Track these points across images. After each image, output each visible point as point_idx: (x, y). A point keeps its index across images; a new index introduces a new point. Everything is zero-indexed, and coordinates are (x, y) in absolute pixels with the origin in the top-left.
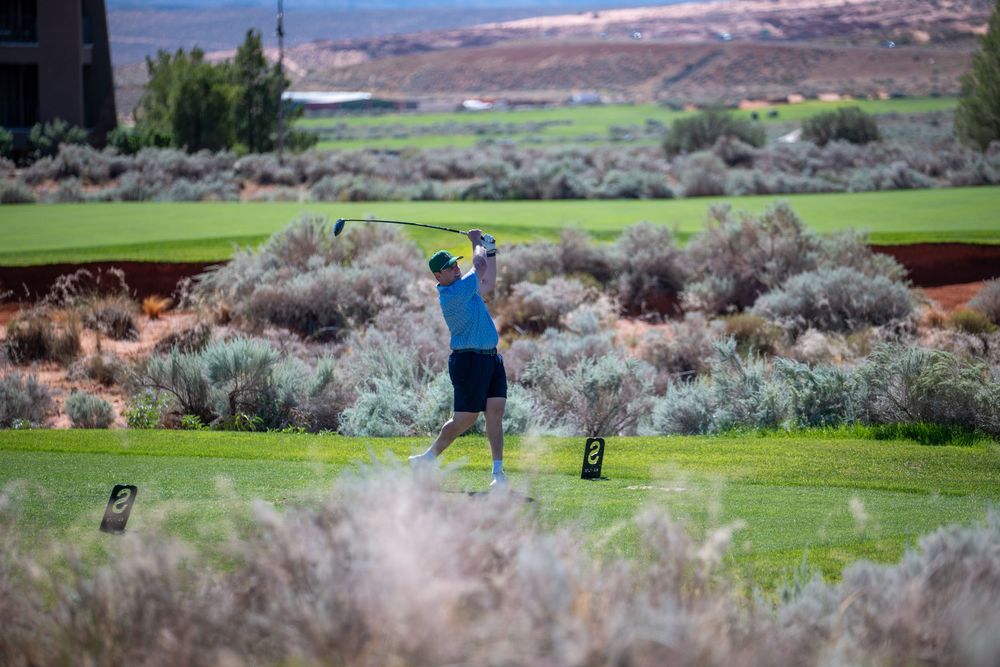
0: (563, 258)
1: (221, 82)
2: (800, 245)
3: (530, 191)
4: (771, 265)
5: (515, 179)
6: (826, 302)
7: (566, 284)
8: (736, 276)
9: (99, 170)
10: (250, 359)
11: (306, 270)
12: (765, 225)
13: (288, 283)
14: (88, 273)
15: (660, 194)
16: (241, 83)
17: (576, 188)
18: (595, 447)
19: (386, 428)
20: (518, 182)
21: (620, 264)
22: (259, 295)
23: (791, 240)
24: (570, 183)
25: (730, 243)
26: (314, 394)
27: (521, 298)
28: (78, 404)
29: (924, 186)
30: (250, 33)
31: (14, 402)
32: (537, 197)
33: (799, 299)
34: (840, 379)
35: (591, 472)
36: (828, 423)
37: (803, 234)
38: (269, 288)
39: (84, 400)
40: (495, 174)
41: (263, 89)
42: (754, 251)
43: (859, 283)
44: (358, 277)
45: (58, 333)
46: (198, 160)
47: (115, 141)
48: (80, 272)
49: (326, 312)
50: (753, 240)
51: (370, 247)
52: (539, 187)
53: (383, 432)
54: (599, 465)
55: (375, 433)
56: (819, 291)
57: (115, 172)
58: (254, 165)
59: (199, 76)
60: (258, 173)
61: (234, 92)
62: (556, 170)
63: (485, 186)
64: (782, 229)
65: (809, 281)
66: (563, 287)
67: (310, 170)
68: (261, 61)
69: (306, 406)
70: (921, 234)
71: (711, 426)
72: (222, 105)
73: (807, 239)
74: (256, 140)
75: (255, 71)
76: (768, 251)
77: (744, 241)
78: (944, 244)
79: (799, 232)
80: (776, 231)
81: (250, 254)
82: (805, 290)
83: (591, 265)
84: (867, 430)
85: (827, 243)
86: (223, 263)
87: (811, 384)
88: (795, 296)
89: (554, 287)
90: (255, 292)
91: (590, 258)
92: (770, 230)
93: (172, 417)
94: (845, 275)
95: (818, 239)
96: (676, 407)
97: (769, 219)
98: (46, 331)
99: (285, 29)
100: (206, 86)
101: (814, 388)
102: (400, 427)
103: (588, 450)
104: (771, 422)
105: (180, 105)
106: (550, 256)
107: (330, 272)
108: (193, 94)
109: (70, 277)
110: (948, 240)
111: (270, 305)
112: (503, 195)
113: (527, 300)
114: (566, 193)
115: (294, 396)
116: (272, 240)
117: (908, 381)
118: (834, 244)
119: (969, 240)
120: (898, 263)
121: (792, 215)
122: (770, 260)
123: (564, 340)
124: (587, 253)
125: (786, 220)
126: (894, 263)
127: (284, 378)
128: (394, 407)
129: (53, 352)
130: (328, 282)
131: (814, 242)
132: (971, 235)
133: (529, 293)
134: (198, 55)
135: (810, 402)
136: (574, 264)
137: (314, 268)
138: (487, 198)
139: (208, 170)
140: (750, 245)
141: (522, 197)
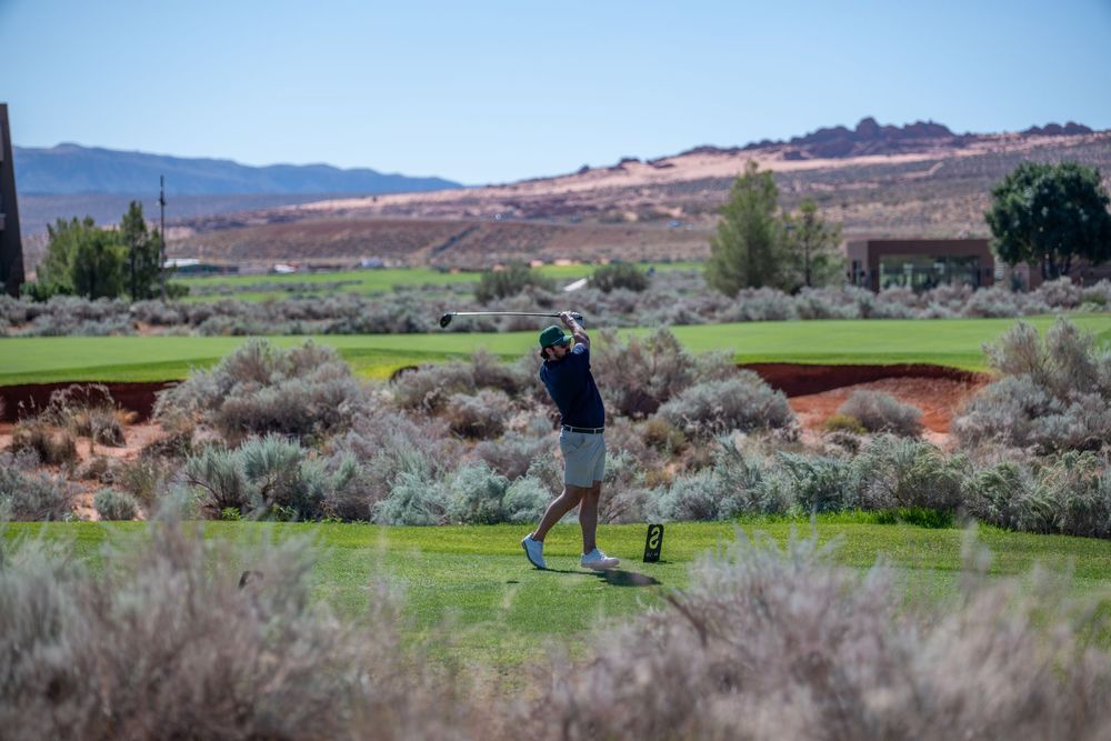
0: (474, 375)
1: (111, 243)
2: (679, 363)
3: (381, 328)
4: (654, 379)
5: (368, 317)
6: (720, 409)
7: (494, 395)
8: (626, 389)
9: (18, 314)
10: (282, 457)
11: (268, 384)
12: (649, 345)
13: (255, 395)
14: (79, 387)
15: (486, 329)
16: (126, 244)
17: (419, 326)
18: (656, 533)
19: (421, 518)
20: (370, 321)
21: (524, 379)
22: (228, 405)
23: (671, 358)
24: (414, 321)
25: (618, 361)
26: (339, 489)
27: (457, 407)
28: (105, 501)
29: (698, 323)
30: (133, 205)
31: (49, 498)
32: (388, 332)
33: (696, 407)
34: (836, 470)
35: (652, 556)
36: (831, 509)
37: (681, 353)
38: (238, 399)
39: (110, 497)
40: (353, 314)
41: (144, 250)
42: (638, 368)
43: (747, 392)
44: (315, 390)
45: (57, 438)
46: (99, 305)
47: (27, 290)
48: (73, 386)
49: (288, 421)
50: (638, 358)
51: (309, 367)
52: (388, 325)
53: (418, 522)
54: (658, 549)
55: (410, 523)
56: (714, 400)
57: (30, 316)
58: (146, 310)
59: (93, 238)
60: (149, 315)
61: (121, 252)
62: (402, 311)
63: (344, 324)
64: (664, 348)
65: (704, 392)
66: (492, 398)
67: (192, 313)
68: (142, 227)
69: (333, 499)
70: (753, 356)
71: (720, 514)
72: (112, 261)
73: (685, 357)
74: (138, 291)
75: (136, 236)
76: (651, 367)
77: (630, 359)
78: (772, 364)
79: (678, 351)
80: (660, 350)
81: (203, 373)
82: (701, 398)
83: (499, 381)
84: (865, 515)
85: (700, 361)
86: (179, 382)
87: (811, 474)
88: (692, 405)
89: (484, 398)
90: (225, 403)
91: (498, 374)
92: (654, 350)
93: (207, 509)
94: (734, 386)
95: (693, 358)
96: (686, 496)
97: (653, 340)
98: (46, 438)
99: (166, 200)
100: (99, 247)
101: (814, 478)
102: (433, 517)
103: (650, 536)
104: (775, 509)
105: (77, 262)
106: (463, 373)
107: (292, 385)
108: (88, 252)
109: (64, 392)
110: (776, 361)
111: (239, 415)
112: (359, 330)
113: (462, 408)
114: (410, 328)
115: (323, 490)
116: (224, 361)
117: (901, 472)
118: (707, 361)
119: (794, 361)
120: (761, 377)
121: (672, 337)
122: (653, 374)
123: (520, 441)
124: (495, 370)
125: (665, 343)
126: (757, 377)
127: (313, 472)
128: (425, 498)
129: (54, 455)
130: (290, 394)
131: (690, 360)
132: (794, 356)
133: (464, 403)
134: (89, 222)
135: (811, 490)
136: (484, 379)
137: (276, 383)
138: (346, 333)
139: (108, 313)
140: (635, 363)
141: (375, 332)
